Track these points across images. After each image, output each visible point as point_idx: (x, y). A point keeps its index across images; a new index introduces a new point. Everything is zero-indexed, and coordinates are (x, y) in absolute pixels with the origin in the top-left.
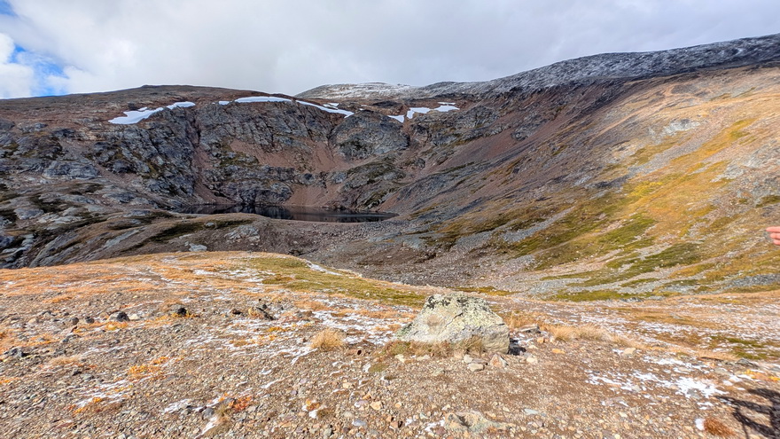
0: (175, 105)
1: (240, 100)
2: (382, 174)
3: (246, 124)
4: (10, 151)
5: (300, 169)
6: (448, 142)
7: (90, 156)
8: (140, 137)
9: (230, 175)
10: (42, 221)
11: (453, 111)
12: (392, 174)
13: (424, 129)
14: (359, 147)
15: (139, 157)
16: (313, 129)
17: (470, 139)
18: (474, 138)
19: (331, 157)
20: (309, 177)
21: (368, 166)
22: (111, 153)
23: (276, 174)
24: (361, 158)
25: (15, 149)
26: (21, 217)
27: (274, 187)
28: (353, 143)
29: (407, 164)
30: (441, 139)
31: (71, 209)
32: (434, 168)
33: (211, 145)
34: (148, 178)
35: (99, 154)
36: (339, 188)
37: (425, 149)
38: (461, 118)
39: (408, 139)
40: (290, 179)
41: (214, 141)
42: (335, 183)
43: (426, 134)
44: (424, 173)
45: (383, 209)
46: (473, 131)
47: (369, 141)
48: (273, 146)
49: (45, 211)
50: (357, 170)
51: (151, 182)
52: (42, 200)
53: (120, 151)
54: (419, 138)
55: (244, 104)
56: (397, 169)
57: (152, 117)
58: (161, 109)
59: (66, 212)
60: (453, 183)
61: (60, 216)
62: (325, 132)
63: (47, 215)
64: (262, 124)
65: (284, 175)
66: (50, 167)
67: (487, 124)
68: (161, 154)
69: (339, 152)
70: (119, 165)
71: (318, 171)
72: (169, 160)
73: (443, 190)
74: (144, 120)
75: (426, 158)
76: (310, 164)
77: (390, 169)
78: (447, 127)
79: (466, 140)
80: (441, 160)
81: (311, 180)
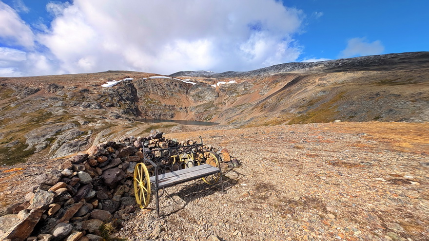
0: (126, 79)
1: (151, 77)
2: (210, 108)
3: (154, 87)
5: (177, 105)
6: (234, 95)
7: (96, 100)
8: (114, 92)
9: (150, 108)
10: (91, 125)
11: (235, 83)
12: (214, 108)
13: (224, 90)
14: (199, 97)
15: (115, 100)
16: (180, 90)
17: (243, 95)
18: (244, 94)
19: (188, 101)
21: (204, 104)
22: (104, 99)
23: (168, 107)
24: (200, 101)
26: (82, 124)
27: (168, 113)
28: (197, 95)
29: (219, 104)
30: (231, 94)
32: (229, 106)
33: (141, 95)
34: (120, 109)
35: (100, 99)
36: (193, 113)
37: (225, 98)
38: (238, 86)
39: (218, 94)
40: (174, 109)
42: (191, 111)
43: (225, 92)
44: (226, 107)
45: (212, 121)
46: (244, 91)
47: (203, 95)
48: (166, 96)
49: (90, 122)
50: (200, 106)
51: (122, 110)
52: (87, 117)
53: (108, 98)
54: (221, 93)
55: (153, 79)
56: (216, 106)
57: (117, 84)
58: (121, 81)
59: (98, 122)
60: (240, 111)
61: (97, 123)
62: (185, 91)
63: (92, 123)
64: (160, 87)
65: (171, 108)
66: (82, 104)
67: (249, 89)
68: (123, 99)
69: (191, 98)
70: (108, 104)
71: (184, 106)
73: (236, 114)
74: (114, 85)
75: (226, 102)
76: (181, 104)
77: (213, 106)
78: (233, 90)
79: (241, 95)
80: (232, 102)
81: (182, 110)
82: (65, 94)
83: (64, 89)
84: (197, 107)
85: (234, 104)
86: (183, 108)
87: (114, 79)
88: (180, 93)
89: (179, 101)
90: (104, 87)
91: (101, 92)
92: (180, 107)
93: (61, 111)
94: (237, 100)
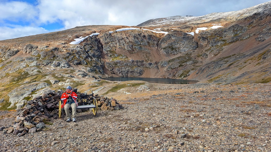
0: (93, 34)
1: (118, 30)
2: (186, 62)
3: (121, 41)
4: (38, 58)
5: (146, 61)
6: (219, 44)
7: (65, 58)
8: (81, 49)
9: (117, 64)
10: (60, 84)
11: (220, 28)
12: (191, 62)
13: (206, 38)
14: (173, 49)
15: (82, 58)
16: (150, 42)
17: (231, 42)
18: (233, 42)
19: (159, 55)
20: (150, 64)
21: (178, 58)
22: (72, 57)
23: (136, 63)
24: (174, 54)
25: (40, 57)
26: (52, 83)
27: (136, 70)
28: (169, 47)
29: (198, 56)
30: (215, 43)
31: (68, 80)
32: (212, 58)
33: (108, 51)
34: (87, 67)
35: (68, 57)
36: (165, 69)
37: (206, 49)
38: (226, 31)
39: (197, 44)
40: (142, 65)
41: (108, 49)
42: (162, 67)
43: (207, 41)
44: (207, 60)
45: (189, 78)
46: (233, 38)
47: (178, 46)
48: (133, 50)
50: (173, 60)
51: (89, 68)
53: (75, 56)
54: (203, 43)
55: (119, 32)
56: (193, 59)
57: (84, 40)
58: (87, 37)
60: (226, 65)
62: (156, 42)
64: (127, 41)
65: (139, 64)
67: (240, 34)
68: (89, 56)
69: (162, 52)
70: (76, 62)
71: (154, 61)
72: (93, 59)
73: (221, 69)
74: (82, 42)
75: (208, 53)
76: (150, 58)
77: (190, 59)
78: (218, 37)
79: (229, 43)
80: (216, 54)
81: (151, 66)
82: (38, 54)
83: (38, 49)
84: (169, 61)
85: (219, 55)
86: (153, 63)
87: (81, 36)
88: (149, 45)
89: (148, 55)
90: (72, 45)
91: (69, 50)
92: (149, 62)
93: (36, 70)
94: (224, 50)
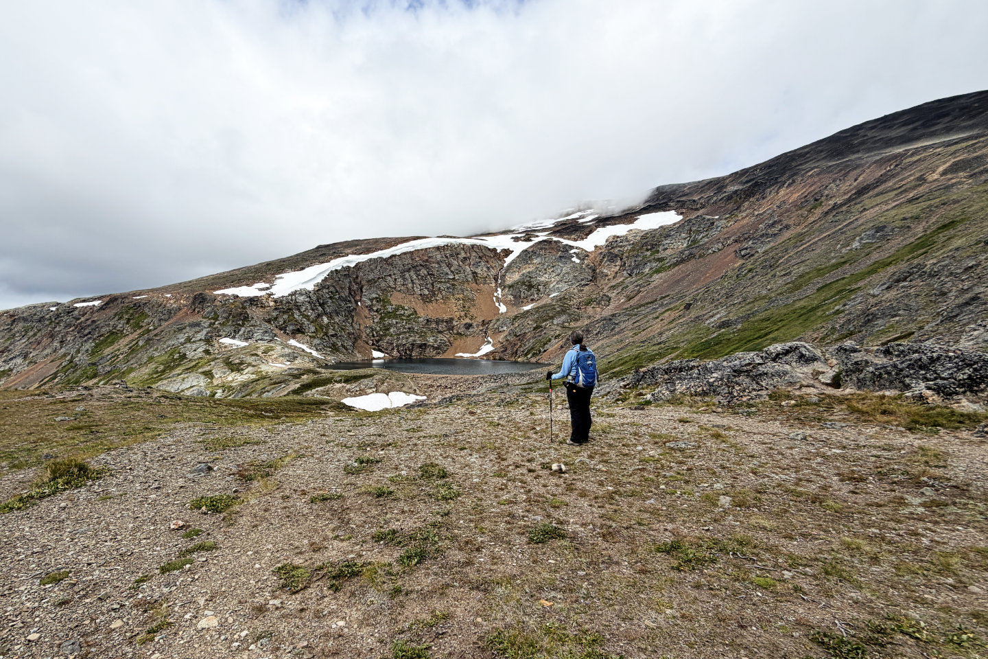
3: (407, 275)
4: (213, 321)
5: (460, 318)
7: (269, 321)
8: (308, 299)
9: (388, 329)
10: (230, 378)
12: (564, 318)
15: (307, 317)
17: (675, 264)
18: (682, 262)
20: (469, 326)
21: (538, 309)
22: (285, 316)
23: (434, 326)
24: (532, 300)
25: (216, 319)
26: (216, 376)
27: (431, 340)
28: (523, 283)
29: (588, 303)
30: (638, 266)
31: (250, 368)
32: (620, 305)
33: (371, 300)
34: (314, 337)
35: (276, 319)
36: (501, 337)
37: (614, 282)
38: (668, 236)
39: (594, 270)
40: (449, 329)
41: (374, 296)
42: (497, 331)
43: (619, 263)
44: (607, 311)
45: (543, 358)
46: (682, 252)
47: (544, 279)
48: (434, 295)
49: (232, 371)
50: (525, 314)
51: (316, 341)
52: (231, 362)
53: (293, 314)
54: (609, 270)
56: (573, 310)
59: (246, 371)
60: (627, 325)
61: (242, 374)
62: (494, 273)
63: (233, 374)
64: (423, 272)
65: (442, 327)
66: (241, 333)
67: (703, 241)
68: (326, 314)
69: (505, 294)
70: (291, 328)
71: (480, 320)
72: (333, 319)
75: (613, 294)
76: (473, 311)
77: (564, 311)
78: (647, 250)
79: (670, 266)
80: (632, 295)
81: (471, 330)
82: (215, 314)
83: (215, 303)
84: (516, 317)
85: (637, 298)
86: (474, 324)
88: (476, 280)
89: (467, 305)
92: (467, 321)
94: (652, 285)
